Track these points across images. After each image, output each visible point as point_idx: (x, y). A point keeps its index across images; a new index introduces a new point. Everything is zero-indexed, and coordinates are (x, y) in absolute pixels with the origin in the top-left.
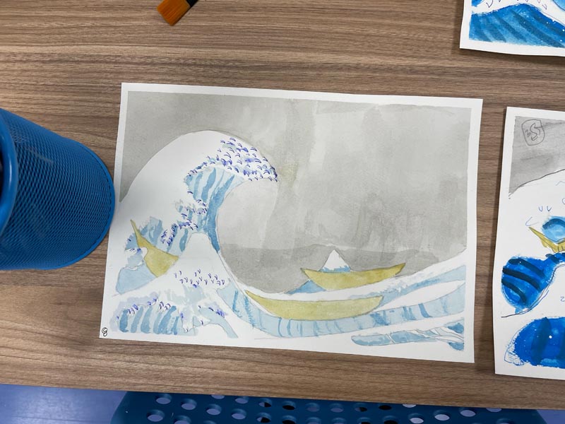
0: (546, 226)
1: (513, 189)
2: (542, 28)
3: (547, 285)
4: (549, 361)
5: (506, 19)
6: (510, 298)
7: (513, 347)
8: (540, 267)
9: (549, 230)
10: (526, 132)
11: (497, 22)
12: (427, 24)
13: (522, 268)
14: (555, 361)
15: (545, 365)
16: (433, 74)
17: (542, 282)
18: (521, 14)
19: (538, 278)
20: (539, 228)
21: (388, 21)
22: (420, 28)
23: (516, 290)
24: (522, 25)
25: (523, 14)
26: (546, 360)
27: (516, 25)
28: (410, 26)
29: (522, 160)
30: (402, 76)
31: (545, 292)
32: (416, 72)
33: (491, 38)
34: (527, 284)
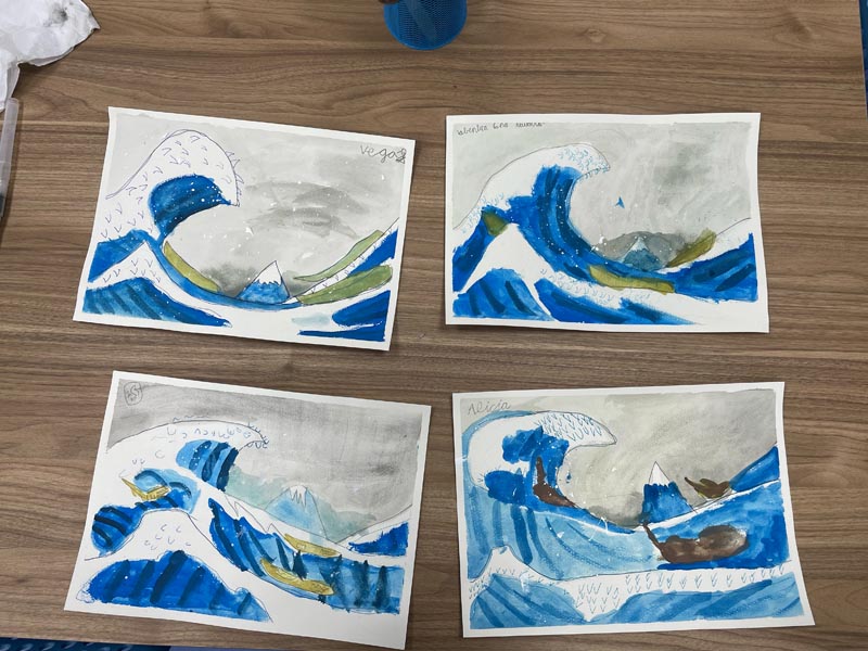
0: (137, 478)
1: (110, 444)
2: (149, 301)
3: (133, 530)
4: (121, 599)
5: (119, 293)
6: (97, 542)
7: (88, 587)
8: (129, 515)
9: (139, 481)
10: (127, 393)
11: (110, 296)
12: (54, 295)
13: (112, 516)
14: (127, 599)
15: (116, 602)
16: (54, 340)
17: (130, 528)
18: (135, 288)
19: (126, 524)
20: (131, 479)
21: (20, 293)
22: (47, 299)
23: (104, 536)
24: (132, 297)
25: (136, 287)
26: (117, 598)
27: (127, 299)
28: (38, 297)
29: (122, 418)
30: (28, 341)
31: (130, 537)
32: (41, 339)
33: (102, 311)
34: (115, 530)
